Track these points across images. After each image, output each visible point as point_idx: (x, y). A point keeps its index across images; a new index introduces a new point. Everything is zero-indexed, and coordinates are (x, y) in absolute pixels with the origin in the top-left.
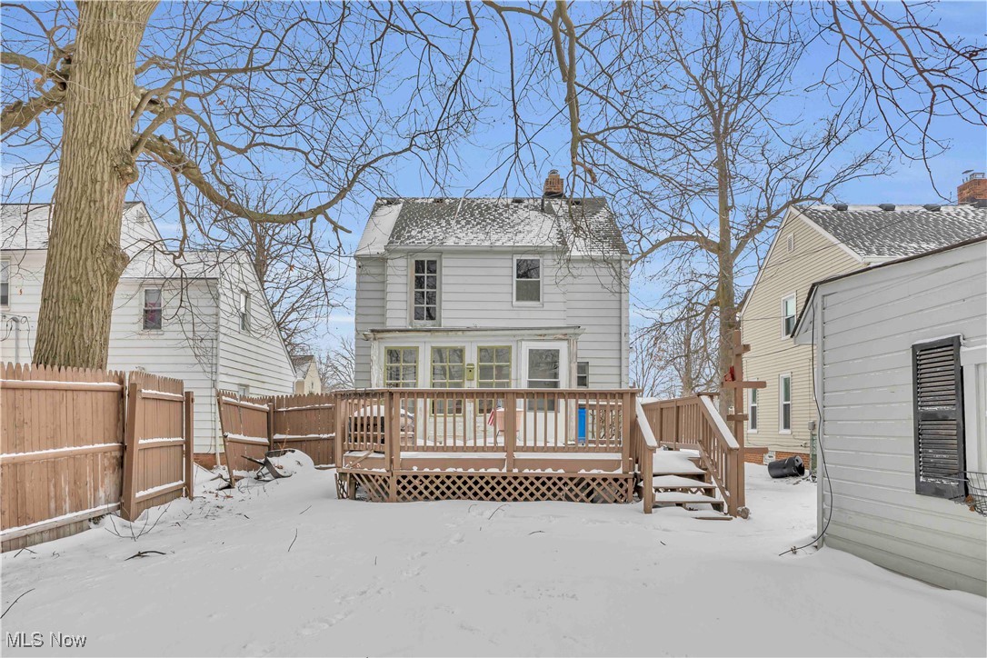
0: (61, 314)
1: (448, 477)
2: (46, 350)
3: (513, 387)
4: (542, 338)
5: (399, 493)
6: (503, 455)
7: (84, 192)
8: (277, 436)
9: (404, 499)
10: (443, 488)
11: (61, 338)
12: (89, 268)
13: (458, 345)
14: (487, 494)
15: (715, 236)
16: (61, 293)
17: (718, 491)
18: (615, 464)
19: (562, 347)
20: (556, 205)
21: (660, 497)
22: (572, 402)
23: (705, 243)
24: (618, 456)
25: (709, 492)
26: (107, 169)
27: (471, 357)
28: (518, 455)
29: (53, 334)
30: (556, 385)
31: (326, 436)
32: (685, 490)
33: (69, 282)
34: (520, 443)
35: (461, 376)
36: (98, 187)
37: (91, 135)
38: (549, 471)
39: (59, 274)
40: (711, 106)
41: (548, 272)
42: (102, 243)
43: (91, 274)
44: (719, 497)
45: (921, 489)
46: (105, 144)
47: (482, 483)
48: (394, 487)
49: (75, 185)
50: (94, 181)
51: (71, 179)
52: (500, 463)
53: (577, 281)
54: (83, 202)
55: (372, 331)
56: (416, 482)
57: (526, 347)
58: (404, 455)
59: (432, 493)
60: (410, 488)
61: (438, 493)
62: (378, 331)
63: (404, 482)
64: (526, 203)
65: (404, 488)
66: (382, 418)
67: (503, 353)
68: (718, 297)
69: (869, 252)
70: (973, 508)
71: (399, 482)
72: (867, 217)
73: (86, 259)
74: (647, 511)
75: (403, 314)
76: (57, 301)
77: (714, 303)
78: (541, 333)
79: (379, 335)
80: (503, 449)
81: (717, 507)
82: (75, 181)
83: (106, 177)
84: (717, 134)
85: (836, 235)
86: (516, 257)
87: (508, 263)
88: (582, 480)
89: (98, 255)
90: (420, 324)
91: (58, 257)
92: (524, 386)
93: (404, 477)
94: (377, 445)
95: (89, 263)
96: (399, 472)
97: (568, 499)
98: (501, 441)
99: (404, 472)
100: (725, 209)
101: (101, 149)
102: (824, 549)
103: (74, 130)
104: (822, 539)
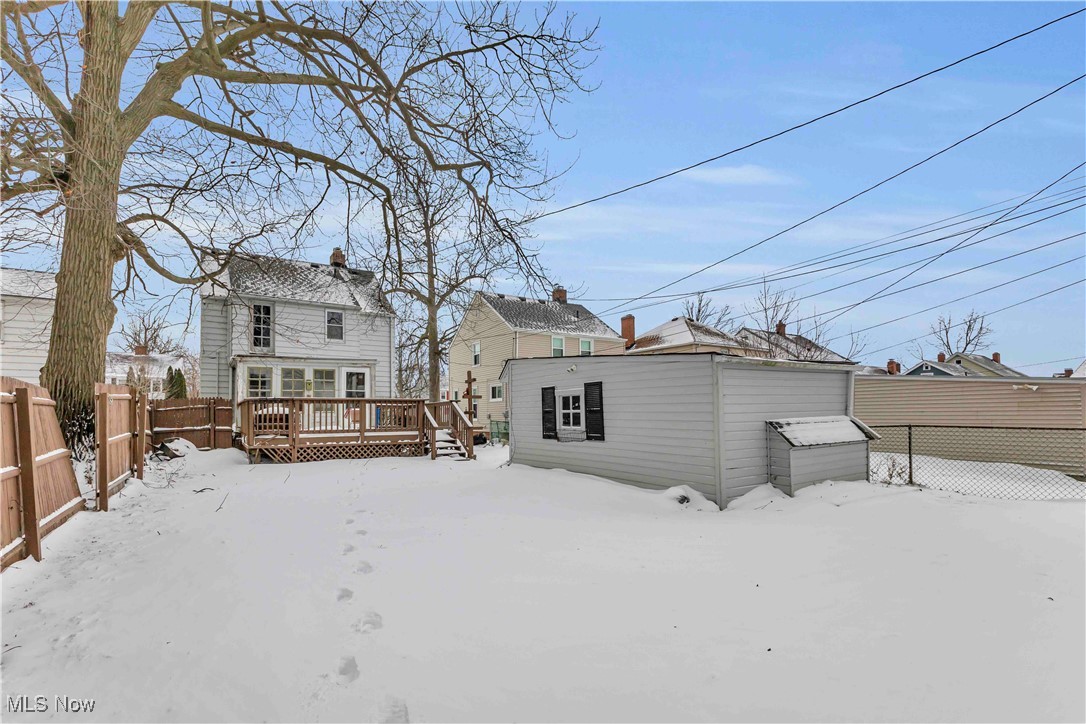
0: (77, 347)
1: (328, 447)
2: (65, 372)
3: (337, 397)
4: (354, 365)
5: (298, 458)
6: (358, 434)
7: (91, 266)
8: (156, 429)
9: (301, 461)
10: (325, 453)
11: (78, 364)
12: (97, 318)
13: (300, 368)
14: (350, 456)
15: (425, 293)
16: (75, 333)
17: (462, 447)
18: (415, 437)
19: (366, 371)
20: (343, 273)
21: (439, 452)
22: (373, 405)
23: (420, 297)
24: (417, 433)
25: (458, 448)
26: (108, 252)
27: (309, 376)
28: (367, 434)
29: (71, 360)
30: (363, 395)
31: (199, 428)
32: (446, 448)
33: (82, 326)
34: (368, 427)
35: (303, 388)
36: (101, 263)
37: (96, 228)
38: (383, 441)
39: (73, 319)
40: (422, 204)
41: (349, 322)
42: (104, 300)
43: (98, 321)
44: (463, 450)
45: (545, 437)
46: (106, 234)
47: (347, 449)
48: (295, 455)
49: (83, 260)
50: (99, 259)
51: (80, 256)
52: (357, 439)
53: (376, 333)
54: (91, 272)
55: (239, 356)
56: (309, 451)
57: (344, 371)
58: (301, 436)
59: (318, 457)
60: (305, 454)
61: (322, 457)
62: (243, 356)
63: (302, 451)
64: (321, 268)
65: (301, 455)
66: (287, 415)
67: (330, 375)
68: (427, 332)
69: (516, 326)
70: (559, 440)
71: (298, 452)
72: (514, 303)
73: (94, 311)
74: (433, 458)
75: (246, 342)
76: (73, 338)
77: (424, 337)
78: (354, 362)
79: (244, 359)
80: (359, 431)
81: (463, 455)
82: (83, 257)
83: (107, 257)
84: (426, 223)
85: (500, 313)
86: (327, 310)
87: (322, 313)
88: (400, 445)
89: (103, 308)
90: (258, 350)
91: (71, 308)
92: (343, 396)
93: (302, 449)
94: (284, 431)
95: (97, 314)
96: (297, 446)
97: (392, 455)
98: (358, 426)
99: (302, 446)
100: (432, 276)
101: (103, 238)
102: (512, 465)
103: (81, 222)
104: (512, 461)
